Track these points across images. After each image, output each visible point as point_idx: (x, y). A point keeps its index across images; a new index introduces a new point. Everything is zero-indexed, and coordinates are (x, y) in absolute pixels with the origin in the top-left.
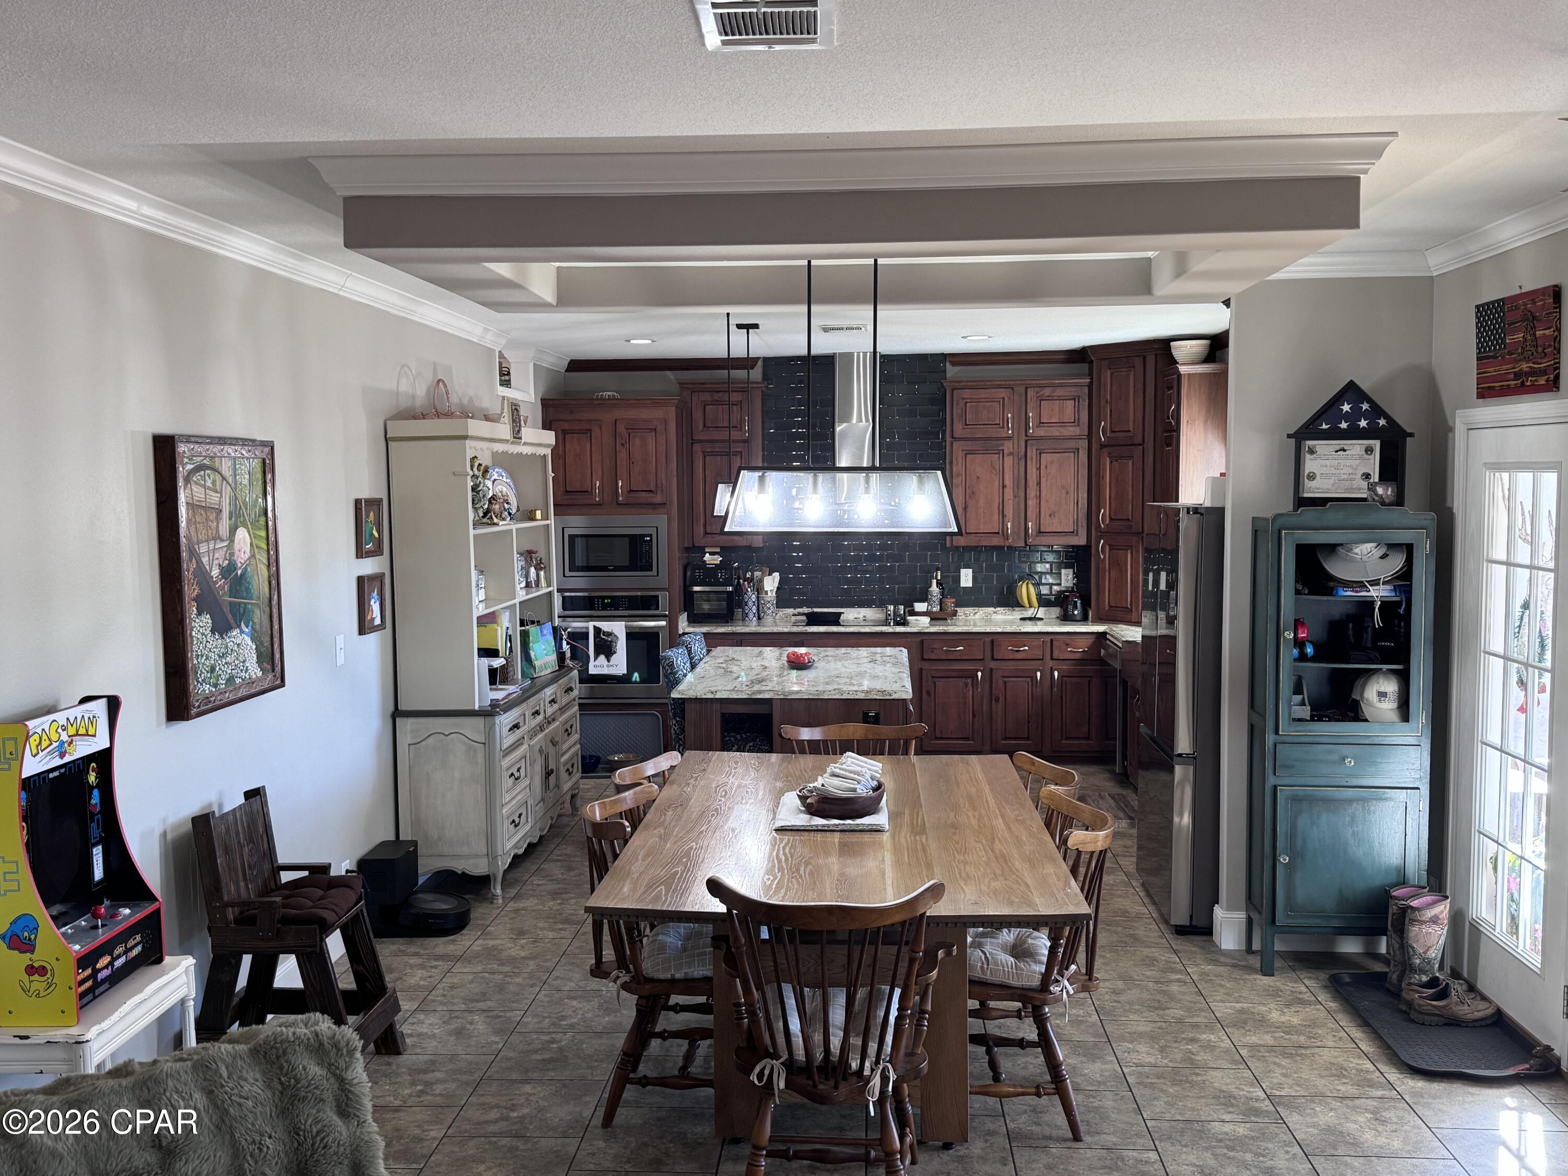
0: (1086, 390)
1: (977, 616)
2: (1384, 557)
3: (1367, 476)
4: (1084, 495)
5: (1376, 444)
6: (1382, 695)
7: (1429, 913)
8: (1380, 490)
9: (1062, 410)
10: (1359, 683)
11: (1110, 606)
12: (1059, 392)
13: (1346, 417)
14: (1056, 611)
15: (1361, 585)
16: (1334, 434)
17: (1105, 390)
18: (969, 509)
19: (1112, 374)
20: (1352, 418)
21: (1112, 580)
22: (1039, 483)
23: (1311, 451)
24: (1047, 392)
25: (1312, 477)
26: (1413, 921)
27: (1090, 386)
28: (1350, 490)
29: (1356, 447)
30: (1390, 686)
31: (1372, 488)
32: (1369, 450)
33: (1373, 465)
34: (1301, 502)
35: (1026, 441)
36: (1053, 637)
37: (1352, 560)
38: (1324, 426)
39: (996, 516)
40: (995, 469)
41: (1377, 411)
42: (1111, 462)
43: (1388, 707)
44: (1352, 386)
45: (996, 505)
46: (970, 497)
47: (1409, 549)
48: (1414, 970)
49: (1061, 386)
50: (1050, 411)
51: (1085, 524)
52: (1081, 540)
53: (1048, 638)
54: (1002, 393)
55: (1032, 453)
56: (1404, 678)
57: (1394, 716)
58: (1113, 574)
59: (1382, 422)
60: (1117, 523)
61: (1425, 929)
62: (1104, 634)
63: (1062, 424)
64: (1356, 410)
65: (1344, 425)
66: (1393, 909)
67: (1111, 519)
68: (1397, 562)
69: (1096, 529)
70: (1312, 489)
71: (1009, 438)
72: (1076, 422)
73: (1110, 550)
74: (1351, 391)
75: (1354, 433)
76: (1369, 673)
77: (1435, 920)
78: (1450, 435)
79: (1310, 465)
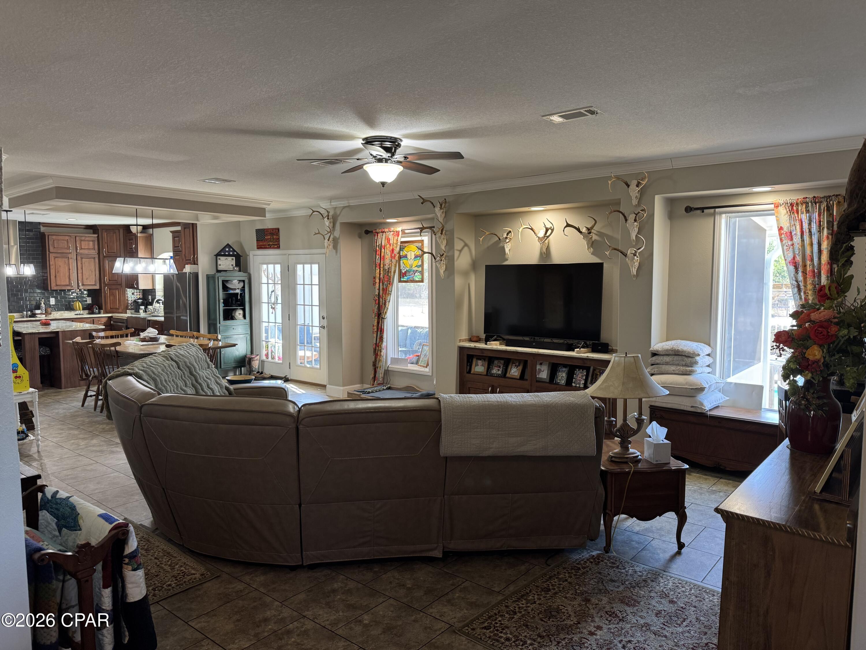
0: (97, 238)
1: (58, 314)
2: (239, 283)
3: (232, 265)
4: (98, 272)
5: (234, 258)
6: (240, 314)
7: (256, 358)
8: (235, 268)
9: (89, 244)
10: (234, 312)
11: (110, 308)
12: (87, 239)
13: (227, 251)
14: (87, 311)
15: (235, 289)
16: (225, 255)
17: (105, 239)
18: (57, 277)
19: (107, 234)
20: (229, 251)
21: (111, 300)
22: (82, 268)
23: (219, 259)
24: (83, 238)
25: (220, 265)
26: (253, 361)
27: (98, 237)
28: (229, 268)
29: (230, 258)
30: (241, 312)
31: (234, 268)
32: (233, 259)
33: (234, 262)
34: (218, 271)
35: (76, 254)
36: (94, 319)
37: (233, 284)
38: (222, 253)
39: (67, 279)
40: (66, 263)
41: (234, 251)
42: (108, 262)
43: (241, 316)
44: (228, 244)
45: (67, 276)
46: (57, 273)
47: (244, 281)
48: (253, 371)
49: (89, 237)
50: (84, 245)
51: (98, 282)
52: (97, 287)
53: (92, 319)
54: (67, 238)
55: (79, 258)
56: (244, 310)
57: (242, 318)
58: (111, 298)
59: (235, 253)
60: (111, 281)
61: (255, 362)
62: (112, 317)
63: (89, 249)
64: (229, 250)
65: (227, 253)
66: (247, 360)
67: (109, 280)
68: (242, 284)
69: (103, 283)
70: (220, 268)
71: (70, 253)
72: (94, 249)
73: (109, 290)
74: (228, 246)
75: (229, 255)
76: (235, 309)
77: (257, 360)
78: (248, 257)
79: (219, 262)
